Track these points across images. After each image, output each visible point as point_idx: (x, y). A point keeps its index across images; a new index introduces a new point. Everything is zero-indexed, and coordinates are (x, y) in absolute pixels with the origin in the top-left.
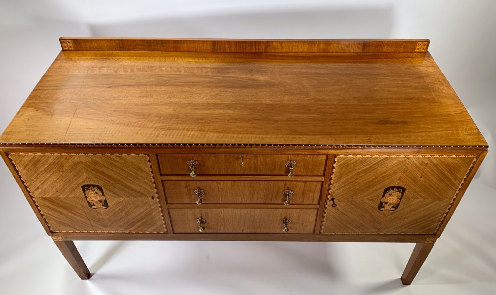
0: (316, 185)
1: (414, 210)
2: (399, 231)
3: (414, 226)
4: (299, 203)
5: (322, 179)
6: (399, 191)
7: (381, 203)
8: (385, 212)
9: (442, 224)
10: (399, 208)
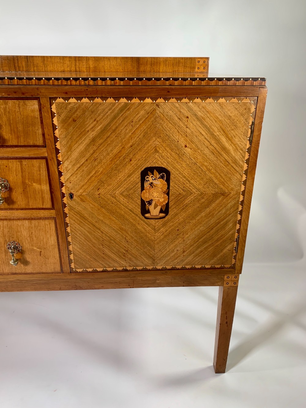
0: (39, 167)
1: (193, 218)
2: (183, 261)
3: (199, 250)
4: (23, 206)
5: (44, 152)
6: (162, 177)
7: (143, 202)
8: (153, 221)
9: (238, 244)
10: (171, 212)
